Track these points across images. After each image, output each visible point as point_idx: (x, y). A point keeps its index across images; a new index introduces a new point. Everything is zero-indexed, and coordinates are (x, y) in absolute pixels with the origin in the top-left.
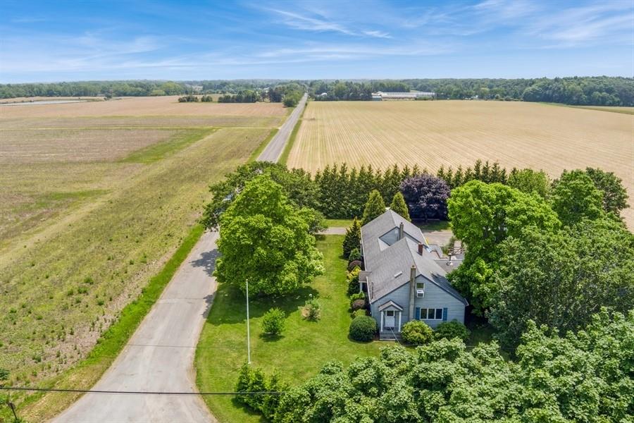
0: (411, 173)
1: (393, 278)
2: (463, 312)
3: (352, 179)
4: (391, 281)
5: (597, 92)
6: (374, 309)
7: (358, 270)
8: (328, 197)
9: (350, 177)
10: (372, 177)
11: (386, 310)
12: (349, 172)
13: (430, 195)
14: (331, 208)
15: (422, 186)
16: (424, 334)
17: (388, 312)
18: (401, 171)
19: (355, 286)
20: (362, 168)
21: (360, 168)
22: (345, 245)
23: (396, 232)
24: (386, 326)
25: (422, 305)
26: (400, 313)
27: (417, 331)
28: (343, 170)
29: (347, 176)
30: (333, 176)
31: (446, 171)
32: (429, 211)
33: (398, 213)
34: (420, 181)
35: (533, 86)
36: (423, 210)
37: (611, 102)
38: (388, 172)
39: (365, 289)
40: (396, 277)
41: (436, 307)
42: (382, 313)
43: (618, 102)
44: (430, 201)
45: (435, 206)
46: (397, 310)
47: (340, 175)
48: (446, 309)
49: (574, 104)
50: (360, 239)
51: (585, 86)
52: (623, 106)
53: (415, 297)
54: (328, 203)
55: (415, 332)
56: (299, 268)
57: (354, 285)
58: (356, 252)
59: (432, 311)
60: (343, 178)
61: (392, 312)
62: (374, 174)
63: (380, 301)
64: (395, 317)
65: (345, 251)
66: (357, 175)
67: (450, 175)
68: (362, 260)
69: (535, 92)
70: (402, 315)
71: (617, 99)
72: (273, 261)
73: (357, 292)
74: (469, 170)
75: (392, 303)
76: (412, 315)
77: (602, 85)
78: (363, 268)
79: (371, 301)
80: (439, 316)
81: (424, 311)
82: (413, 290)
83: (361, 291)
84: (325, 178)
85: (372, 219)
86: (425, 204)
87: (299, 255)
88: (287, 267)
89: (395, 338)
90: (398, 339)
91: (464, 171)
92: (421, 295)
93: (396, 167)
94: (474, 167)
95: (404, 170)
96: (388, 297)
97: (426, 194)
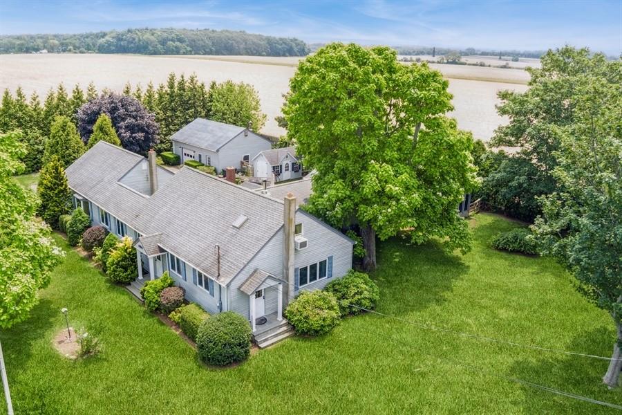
0: (85, 97)
1: (232, 231)
2: (350, 255)
5: (171, 42)
6: (231, 294)
10: (27, 106)
13: (131, 120)
15: (115, 109)
18: (70, 96)
20: (7, 93)
21: (3, 94)
23: (145, 165)
25: (302, 261)
26: (281, 286)
27: (321, 309)
31: (133, 91)
35: (107, 38)
37: (184, 51)
38: (50, 98)
40: (239, 227)
41: (317, 261)
43: (191, 51)
45: (140, 135)
46: (275, 283)
48: (331, 258)
49: (151, 54)
51: (159, 36)
52: (195, 54)
59: (313, 267)
62: (27, 103)
64: (264, 298)
67: (139, 96)
69: (109, 44)
71: (189, 49)
74: (162, 87)
75: (265, 273)
76: (292, 284)
77: (173, 35)
79: (221, 282)
80: (322, 274)
81: (304, 271)
89: (280, 334)
90: (287, 335)
91: (156, 88)
92: (303, 245)
93: (61, 89)
94: (168, 84)
95: (74, 92)
96: (253, 265)
97: (123, 119)
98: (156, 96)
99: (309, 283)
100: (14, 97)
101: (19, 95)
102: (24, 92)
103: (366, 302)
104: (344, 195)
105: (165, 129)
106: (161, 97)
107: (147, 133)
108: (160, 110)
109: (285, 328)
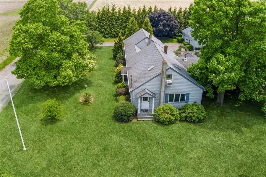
0: (153, 11)
1: (147, 71)
2: (201, 95)
3: (119, 15)
4: (146, 73)
6: (133, 96)
7: (121, 66)
8: (105, 25)
9: (117, 13)
10: (131, 13)
11: (142, 97)
12: (117, 10)
13: (165, 22)
14: (107, 32)
15: (160, 16)
16: (173, 115)
17: (144, 98)
18: (147, 9)
19: (120, 78)
20: (125, 8)
21: (123, 8)
22: (114, 51)
23: (147, 40)
24: (142, 108)
25: (170, 91)
26: (154, 99)
27: (167, 113)
28: (114, 9)
29: (116, 12)
30: (108, 13)
31: (173, 10)
32: (164, 31)
33: (146, 31)
34: (159, 14)
36: (160, 31)
38: (140, 10)
39: (126, 80)
40: (149, 70)
41: (180, 93)
42: (139, 99)
44: (164, 25)
45: (168, 28)
46: (151, 97)
47: (112, 12)
48: (188, 94)
50: (123, 47)
53: (166, 85)
54: (105, 29)
55: (165, 114)
56: (75, 66)
57: (118, 77)
58: (120, 55)
59: (177, 96)
60: (113, 14)
61: (147, 98)
62: (131, 12)
63: (138, 89)
64: (149, 101)
65: (114, 55)
66: (122, 12)
67: (175, 12)
68: (124, 60)
70: (155, 100)
72: (54, 60)
73: (121, 82)
74: (186, 9)
75: (147, 91)
76: (162, 100)
78: (124, 65)
79: (130, 90)
80: (182, 100)
81: (171, 96)
82: (164, 80)
83: (123, 81)
84: (103, 14)
85: (131, 35)
86: (162, 28)
87: (75, 55)
88: (64, 65)
89: (149, 118)
90: (152, 119)
91: (183, 9)
92: (170, 84)
93: (144, 7)
94: (189, 8)
95: (149, 9)
96: (144, 86)
97: (162, 21)
98: (183, 13)
99: (174, 102)
100: (127, 9)
101: (129, 8)
102: (130, 7)
103: (194, 118)
104: (202, 67)
105: (183, 27)
106: (185, 13)
107: (172, 28)
108: (183, 19)
109: (152, 116)
